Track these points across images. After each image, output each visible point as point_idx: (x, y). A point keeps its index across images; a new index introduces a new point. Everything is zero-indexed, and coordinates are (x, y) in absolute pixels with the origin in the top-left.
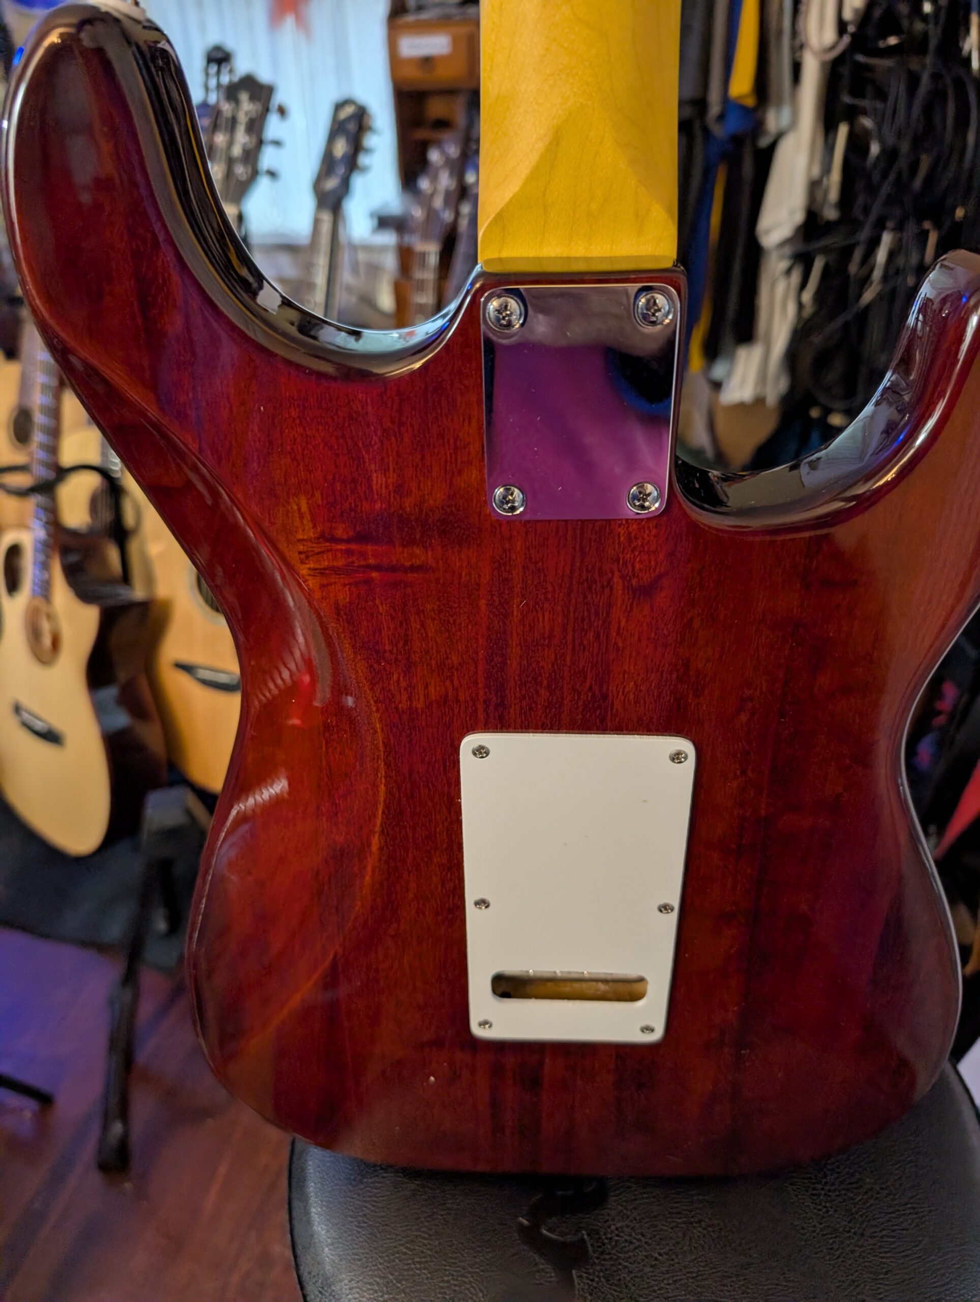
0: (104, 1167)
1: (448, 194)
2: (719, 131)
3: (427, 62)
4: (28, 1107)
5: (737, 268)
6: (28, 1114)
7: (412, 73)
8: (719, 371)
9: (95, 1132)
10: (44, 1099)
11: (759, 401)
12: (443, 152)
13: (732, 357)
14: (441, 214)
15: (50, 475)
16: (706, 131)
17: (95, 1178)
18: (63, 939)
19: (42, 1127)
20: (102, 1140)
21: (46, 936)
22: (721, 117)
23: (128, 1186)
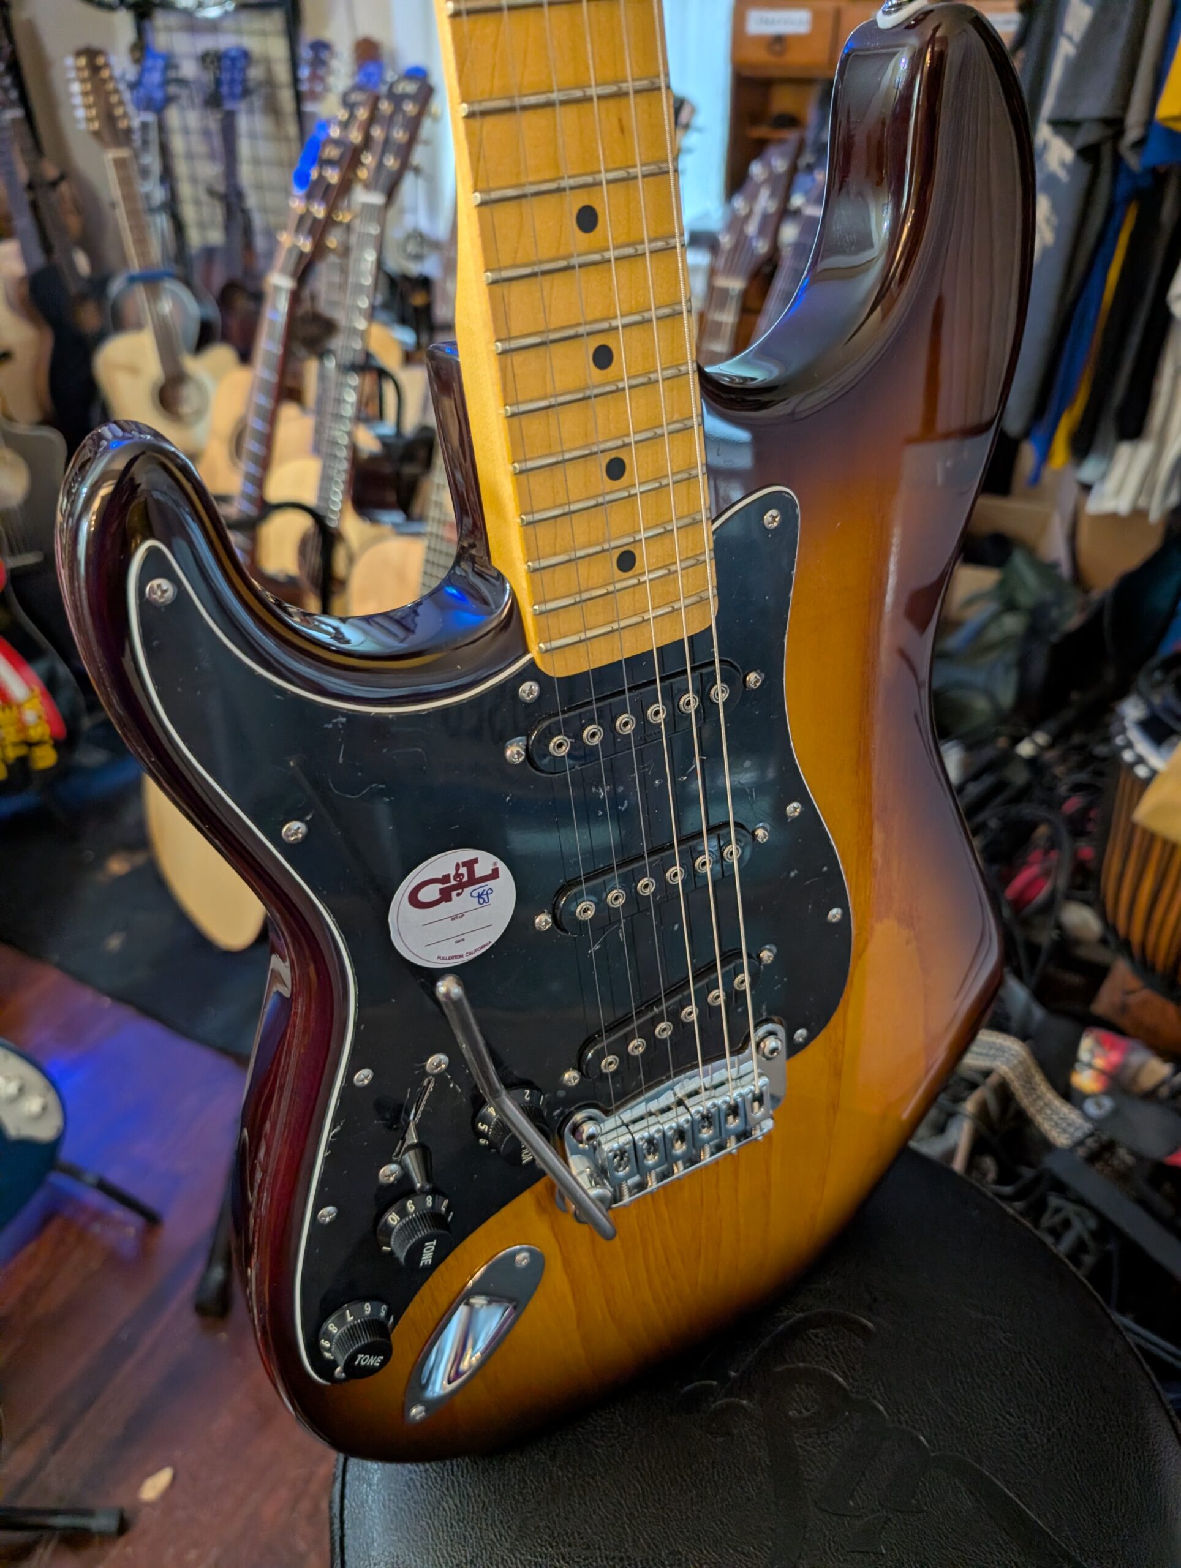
0: (201, 1309)
1: (765, 217)
2: (1133, 161)
3: (779, 42)
4: (131, 1225)
5: (1135, 340)
6: (131, 1231)
7: (759, 55)
8: (1089, 470)
9: (199, 1268)
10: (151, 1219)
11: (1138, 514)
12: (768, 165)
13: (1109, 455)
14: (754, 243)
15: (252, 511)
16: (1118, 159)
17: (191, 1320)
18: (204, 1042)
19: (145, 1251)
20: (204, 1279)
21: (186, 1034)
22: (1140, 144)
23: (223, 1336)
